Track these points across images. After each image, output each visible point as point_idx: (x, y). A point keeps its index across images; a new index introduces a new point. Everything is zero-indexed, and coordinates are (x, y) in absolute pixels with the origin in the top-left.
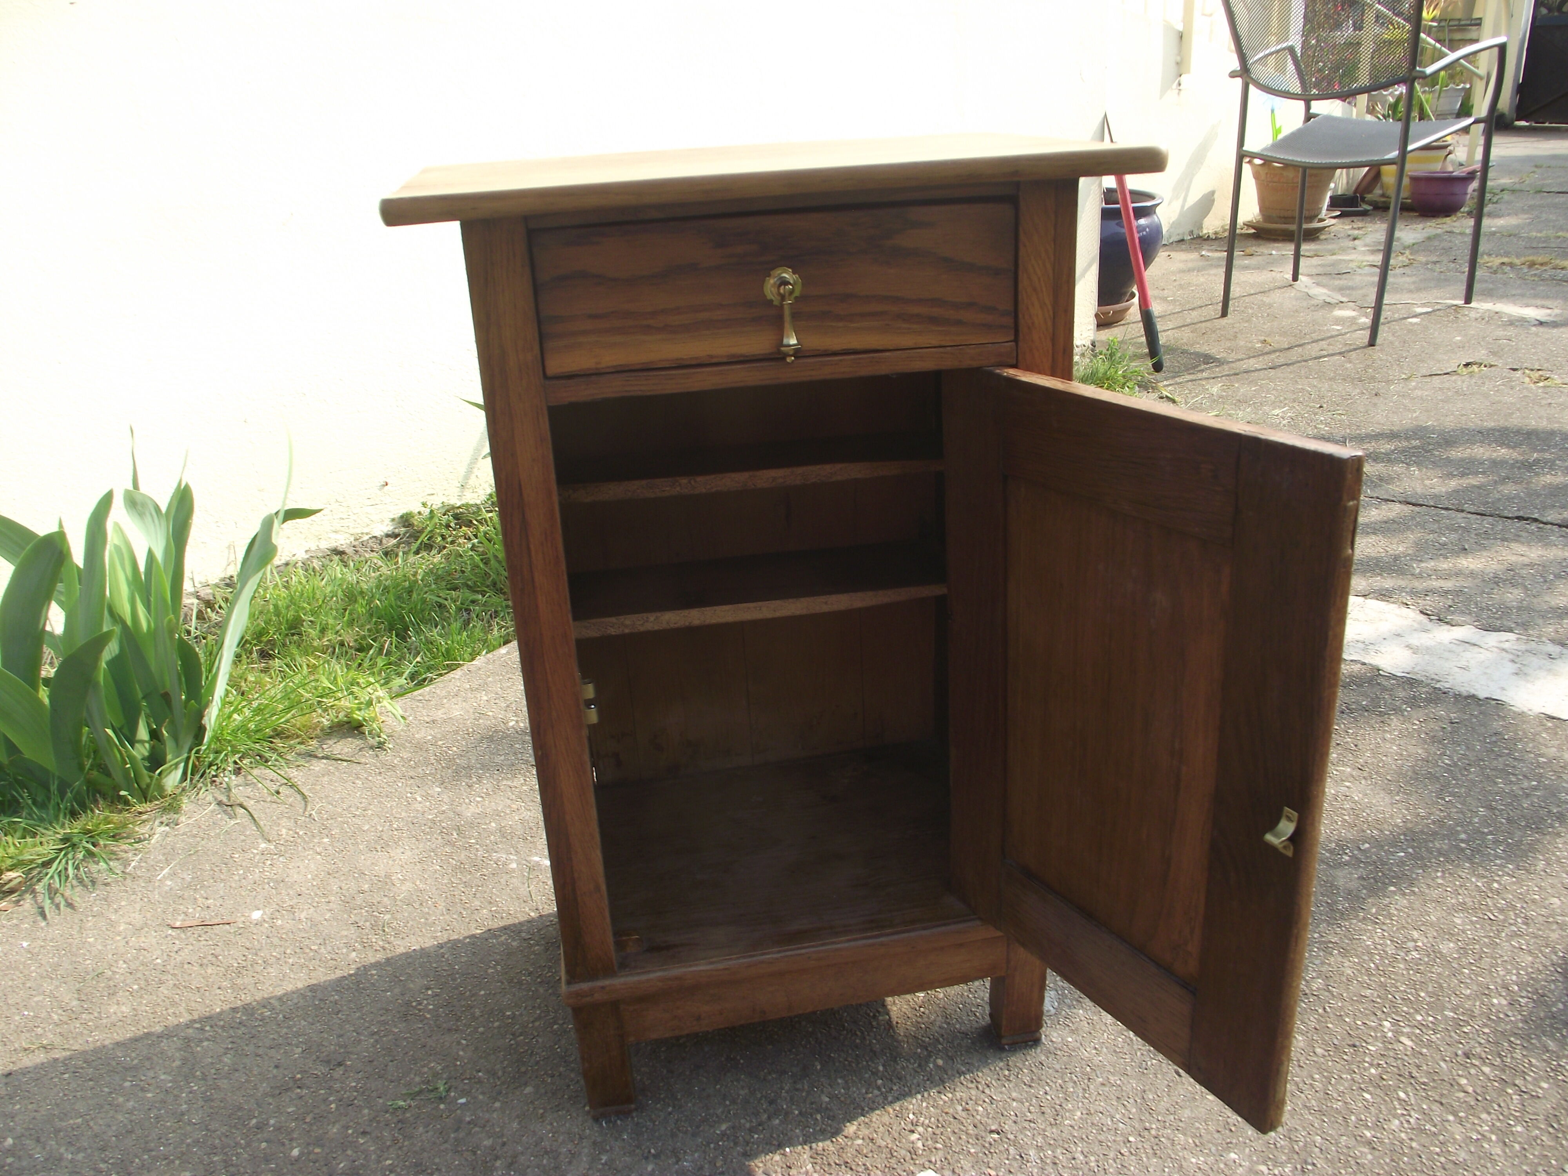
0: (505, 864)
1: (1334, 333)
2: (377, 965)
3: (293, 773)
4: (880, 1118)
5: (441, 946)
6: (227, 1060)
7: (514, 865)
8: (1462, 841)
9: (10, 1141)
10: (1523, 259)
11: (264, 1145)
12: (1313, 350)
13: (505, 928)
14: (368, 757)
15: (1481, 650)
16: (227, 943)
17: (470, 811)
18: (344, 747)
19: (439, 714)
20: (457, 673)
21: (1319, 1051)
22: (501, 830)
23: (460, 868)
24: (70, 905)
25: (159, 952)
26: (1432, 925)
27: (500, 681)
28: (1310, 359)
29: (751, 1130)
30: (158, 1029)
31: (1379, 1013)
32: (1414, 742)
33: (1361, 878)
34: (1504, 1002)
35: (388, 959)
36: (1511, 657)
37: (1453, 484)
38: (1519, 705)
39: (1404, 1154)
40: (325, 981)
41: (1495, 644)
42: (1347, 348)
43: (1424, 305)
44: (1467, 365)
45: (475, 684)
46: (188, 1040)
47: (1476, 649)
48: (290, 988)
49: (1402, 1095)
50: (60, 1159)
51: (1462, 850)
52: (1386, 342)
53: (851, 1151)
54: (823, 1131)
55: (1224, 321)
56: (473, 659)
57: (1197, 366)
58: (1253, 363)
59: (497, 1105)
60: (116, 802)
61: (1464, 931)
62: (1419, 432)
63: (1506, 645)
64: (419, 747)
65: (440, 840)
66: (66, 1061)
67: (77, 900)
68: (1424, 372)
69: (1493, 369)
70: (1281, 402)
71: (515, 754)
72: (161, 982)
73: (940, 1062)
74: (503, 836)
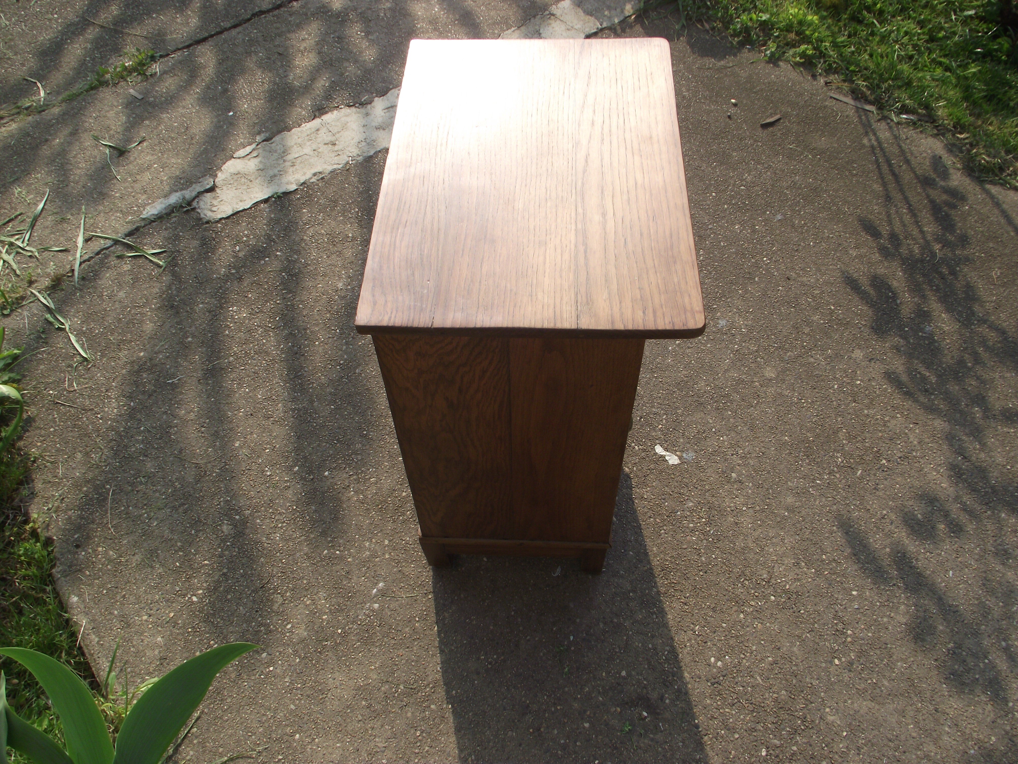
2: (448, 692)
5: (443, 652)
7: (376, 605)
11: (578, 743)
13: (437, 614)
17: (302, 632)
22: (334, 612)
23: (366, 640)
29: (620, 509)
35: (445, 684)
40: (454, 723)
48: (453, 746)
53: (639, 473)
54: (626, 481)
59: (578, 620)
65: (330, 654)
74: (341, 610)
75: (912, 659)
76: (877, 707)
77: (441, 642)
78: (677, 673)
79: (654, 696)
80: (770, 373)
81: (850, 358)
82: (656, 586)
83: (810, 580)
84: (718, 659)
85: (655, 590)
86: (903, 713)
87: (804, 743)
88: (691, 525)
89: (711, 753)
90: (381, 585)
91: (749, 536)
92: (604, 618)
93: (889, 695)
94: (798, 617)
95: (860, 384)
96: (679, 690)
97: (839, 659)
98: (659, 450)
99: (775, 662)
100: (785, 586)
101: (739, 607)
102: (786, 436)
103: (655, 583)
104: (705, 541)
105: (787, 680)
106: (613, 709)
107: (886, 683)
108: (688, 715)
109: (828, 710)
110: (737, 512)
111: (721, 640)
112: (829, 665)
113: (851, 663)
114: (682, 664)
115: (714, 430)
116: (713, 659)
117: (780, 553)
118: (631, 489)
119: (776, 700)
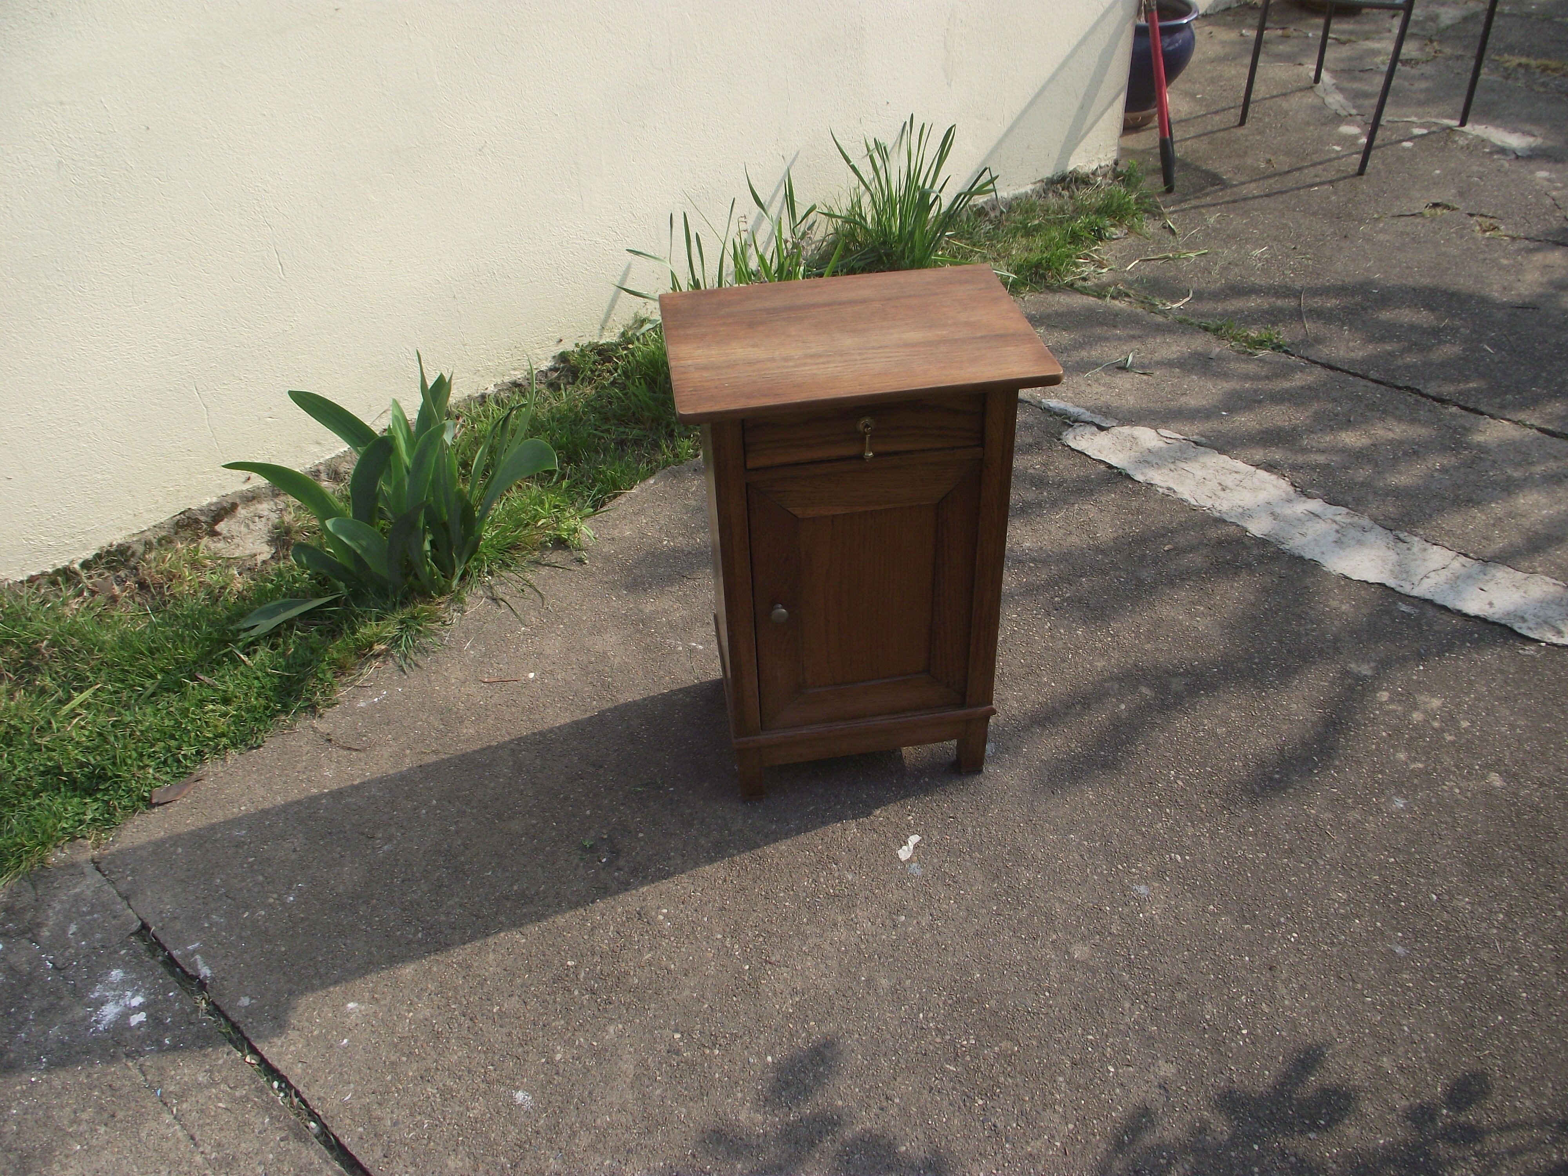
0: (675, 647)
1: (1333, 155)
2: (609, 710)
3: (529, 576)
4: (892, 808)
5: (644, 699)
6: (538, 762)
7: (681, 648)
8: (1255, 664)
9: (434, 802)
10: (1539, 62)
11: (570, 808)
12: (1308, 176)
13: (680, 690)
14: (575, 567)
15: (1320, 521)
16: (519, 693)
17: (648, 609)
18: (556, 557)
19: (616, 533)
20: (621, 500)
21: (1131, 785)
22: (669, 623)
23: (647, 649)
24: (417, 665)
25: (480, 698)
26: (1217, 717)
27: (653, 507)
28: (1303, 187)
29: (825, 811)
30: (494, 743)
31: (1170, 766)
32: (1250, 591)
33: (1186, 684)
34: (1241, 764)
35: (615, 707)
36: (1337, 527)
37: (1371, 349)
38: (1329, 567)
39: (1159, 840)
41: (1331, 517)
42: (1338, 176)
43: (1422, 126)
44: (1436, 205)
45: (637, 508)
46: (513, 751)
47: (1317, 520)
48: (562, 722)
49: (1168, 810)
50: (464, 812)
51: (1253, 669)
52: (1375, 171)
53: (876, 824)
54: (862, 813)
55: (1241, 131)
56: (632, 488)
57: (1203, 188)
58: (1253, 189)
59: (691, 792)
60: (425, 596)
61: (1234, 722)
62: (1363, 288)
63: (1338, 518)
64: (607, 559)
65: (632, 629)
66: (449, 760)
67: (421, 663)
68: (1395, 211)
69: (1454, 212)
70: (1263, 240)
71: (671, 567)
72: (487, 716)
73: (927, 780)
74: (671, 627)
75: (691, 1125)
76: (628, 1080)
77: (653, 697)
78: (646, 880)
79: (621, 862)
80: (1079, 952)
81: (1154, 1058)
82: (739, 853)
83: (777, 1007)
84: (665, 916)
85: (735, 852)
86: (623, 1109)
87: (582, 1002)
88: (822, 880)
89: (567, 916)
90: (701, 647)
91: (822, 939)
92: (697, 812)
93: (644, 1095)
94: (727, 994)
95: (1109, 1072)
96: (628, 883)
97: (681, 1039)
98: (914, 839)
99: (669, 971)
100: (764, 979)
101: (729, 933)
102: (982, 975)
103: (743, 852)
104: (805, 894)
105: (650, 984)
106: (604, 831)
107: (658, 1092)
108: (605, 893)
109: (620, 1026)
110: (851, 925)
111: (687, 917)
112: (673, 1028)
113: (678, 1052)
114: (657, 884)
115: (962, 892)
116: (665, 911)
117: (807, 973)
118: (852, 819)
119: (627, 973)
